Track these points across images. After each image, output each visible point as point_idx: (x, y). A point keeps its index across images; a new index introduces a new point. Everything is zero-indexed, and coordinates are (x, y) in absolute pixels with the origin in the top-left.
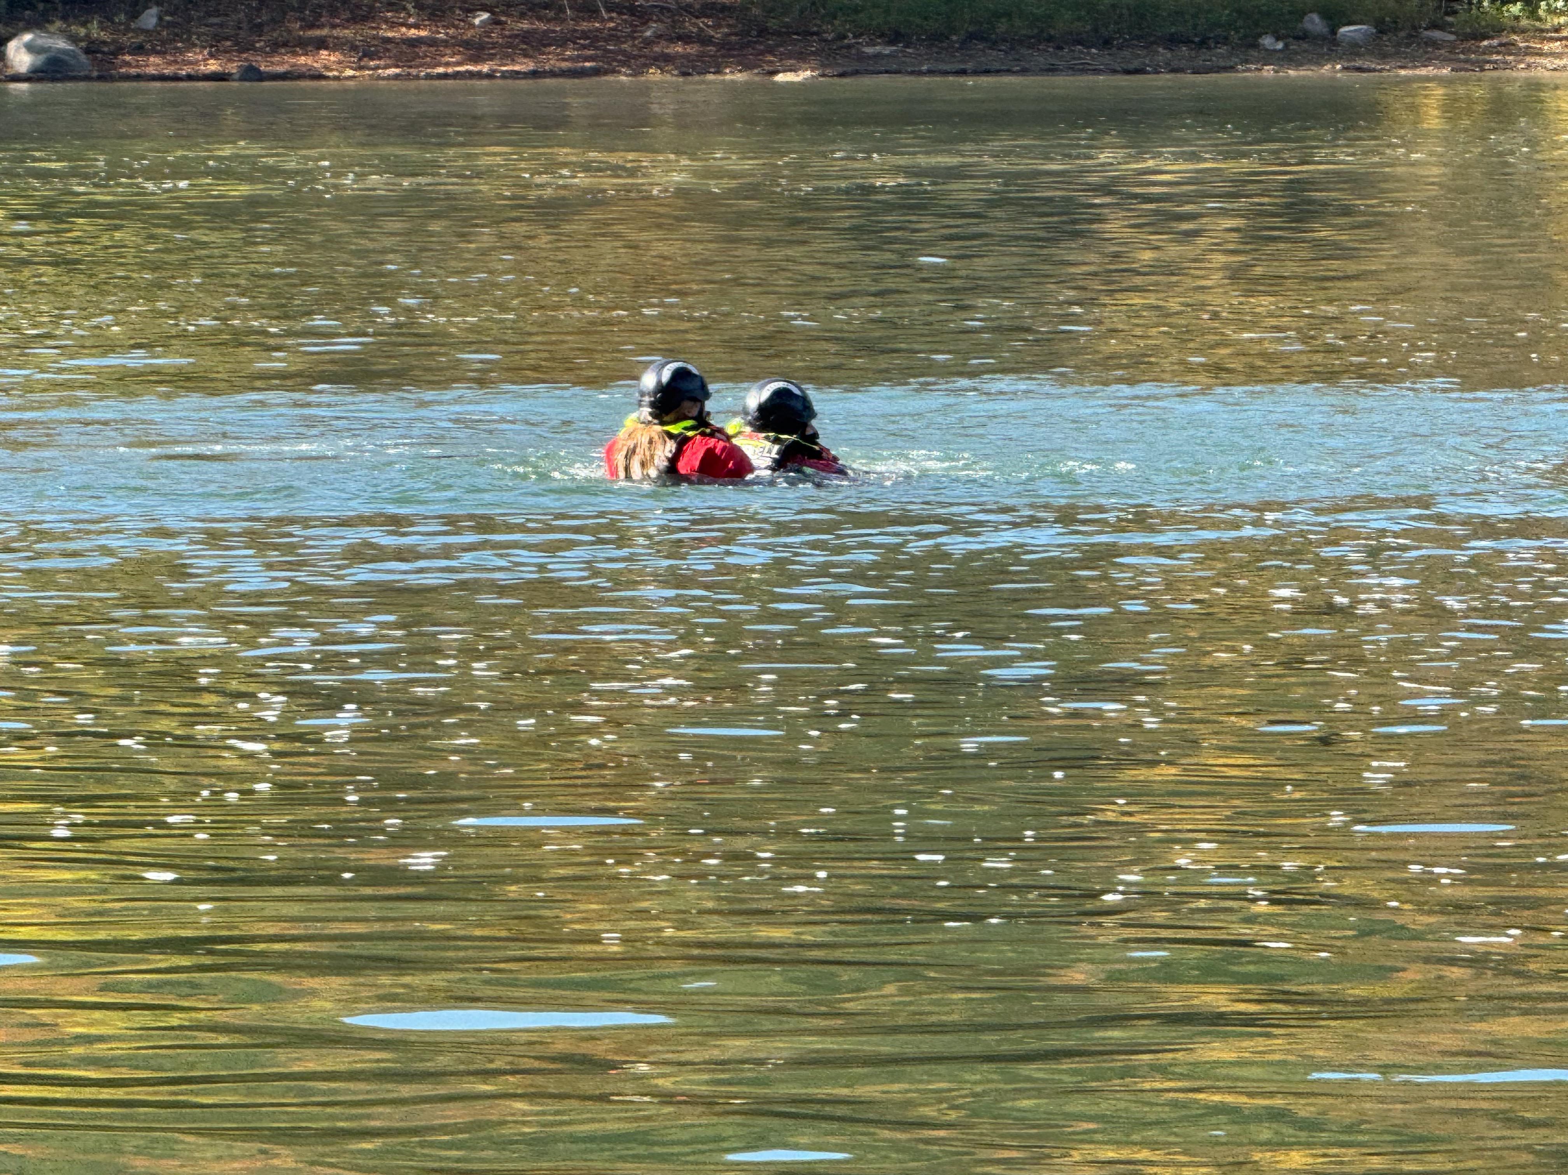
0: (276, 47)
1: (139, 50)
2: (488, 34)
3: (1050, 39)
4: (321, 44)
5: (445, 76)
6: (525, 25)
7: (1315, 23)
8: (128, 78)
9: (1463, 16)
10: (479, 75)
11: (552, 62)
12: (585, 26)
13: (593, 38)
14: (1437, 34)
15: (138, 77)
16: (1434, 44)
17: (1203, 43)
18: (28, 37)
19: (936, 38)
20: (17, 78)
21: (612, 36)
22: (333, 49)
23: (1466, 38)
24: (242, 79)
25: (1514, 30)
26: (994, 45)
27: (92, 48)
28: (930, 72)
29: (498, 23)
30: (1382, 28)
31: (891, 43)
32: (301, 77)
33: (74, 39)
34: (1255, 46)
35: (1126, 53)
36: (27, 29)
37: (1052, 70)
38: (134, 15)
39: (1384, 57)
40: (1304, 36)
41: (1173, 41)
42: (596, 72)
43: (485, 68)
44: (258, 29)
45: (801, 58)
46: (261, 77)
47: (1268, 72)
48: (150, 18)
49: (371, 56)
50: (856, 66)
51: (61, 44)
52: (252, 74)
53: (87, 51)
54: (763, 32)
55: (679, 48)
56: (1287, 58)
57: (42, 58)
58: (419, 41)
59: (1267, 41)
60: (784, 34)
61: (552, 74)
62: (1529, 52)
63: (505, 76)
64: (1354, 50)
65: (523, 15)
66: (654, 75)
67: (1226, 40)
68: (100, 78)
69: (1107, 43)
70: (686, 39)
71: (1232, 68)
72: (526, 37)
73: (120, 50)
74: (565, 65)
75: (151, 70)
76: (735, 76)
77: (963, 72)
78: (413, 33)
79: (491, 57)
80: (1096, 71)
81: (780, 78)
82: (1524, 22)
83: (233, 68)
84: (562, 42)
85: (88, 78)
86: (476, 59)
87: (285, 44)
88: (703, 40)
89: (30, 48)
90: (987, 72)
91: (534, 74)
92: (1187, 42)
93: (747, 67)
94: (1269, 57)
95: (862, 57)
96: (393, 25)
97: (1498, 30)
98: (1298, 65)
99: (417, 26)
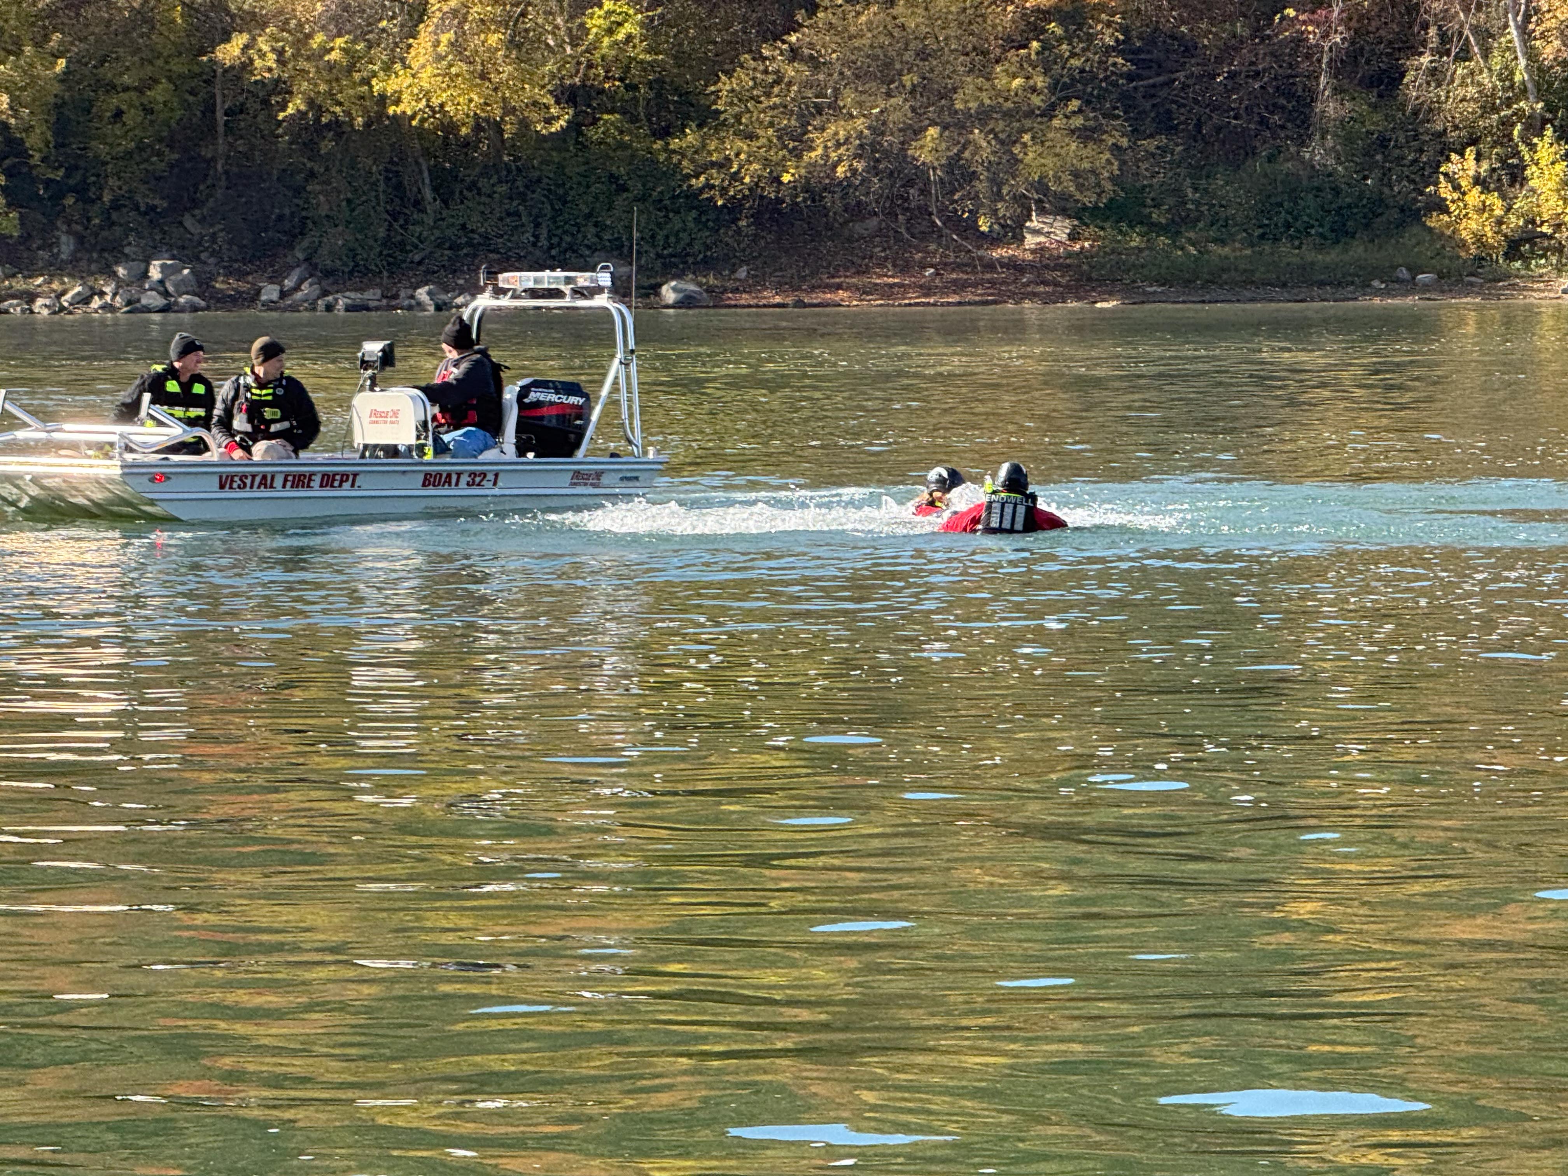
0: (813, 288)
1: (736, 290)
2: (933, 280)
3: (1253, 282)
4: (839, 287)
5: (910, 305)
6: (954, 276)
7: (1403, 273)
8: (729, 306)
9: (1487, 269)
10: (928, 304)
11: (970, 297)
12: (988, 276)
13: (993, 283)
14: (1473, 279)
15: (736, 306)
16: (1472, 284)
17: (1339, 284)
18: (673, 283)
19: (1188, 283)
20: (667, 307)
21: (1004, 283)
22: (845, 290)
23: (1490, 281)
24: (795, 306)
25: (1517, 277)
26: (1221, 287)
27: (710, 290)
28: (1184, 302)
29: (938, 274)
30: (1441, 276)
31: (1163, 285)
32: (828, 305)
33: (700, 285)
34: (1369, 286)
35: (1295, 291)
36: (672, 279)
37: (1253, 300)
38: (733, 272)
39: (1443, 292)
40: (1398, 281)
41: (1322, 284)
42: (995, 302)
43: (932, 301)
44: (803, 279)
45: (1111, 294)
46: (806, 306)
47: (1377, 301)
48: (742, 273)
49: (868, 293)
50: (1141, 299)
51: (692, 287)
52: (799, 304)
53: (707, 291)
54: (1090, 279)
55: (1041, 289)
56: (1387, 293)
57: (681, 295)
58: (895, 284)
59: (1376, 283)
60: (1101, 281)
61: (970, 303)
62: (1525, 289)
63: (942, 304)
64: (1426, 288)
65: (953, 270)
66: (1027, 304)
67: (1352, 283)
68: (715, 307)
69: (1284, 285)
70: (1045, 283)
71: (1356, 299)
72: (955, 282)
73: (725, 291)
74: (977, 298)
75: (743, 302)
76: (1072, 304)
77: (1203, 302)
78: (891, 280)
79: (935, 294)
80: (1279, 301)
81: (1099, 305)
82: (1523, 272)
83: (789, 300)
84: (975, 285)
85: (708, 307)
86: (926, 295)
87: (819, 287)
88: (1056, 284)
89: (674, 289)
90: (1217, 302)
91: (959, 304)
92: (1330, 284)
93: (1079, 299)
94: (1378, 293)
95: (1145, 293)
96: (880, 276)
97: (1508, 276)
98: (1394, 297)
99: (893, 277)
